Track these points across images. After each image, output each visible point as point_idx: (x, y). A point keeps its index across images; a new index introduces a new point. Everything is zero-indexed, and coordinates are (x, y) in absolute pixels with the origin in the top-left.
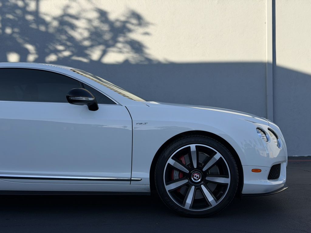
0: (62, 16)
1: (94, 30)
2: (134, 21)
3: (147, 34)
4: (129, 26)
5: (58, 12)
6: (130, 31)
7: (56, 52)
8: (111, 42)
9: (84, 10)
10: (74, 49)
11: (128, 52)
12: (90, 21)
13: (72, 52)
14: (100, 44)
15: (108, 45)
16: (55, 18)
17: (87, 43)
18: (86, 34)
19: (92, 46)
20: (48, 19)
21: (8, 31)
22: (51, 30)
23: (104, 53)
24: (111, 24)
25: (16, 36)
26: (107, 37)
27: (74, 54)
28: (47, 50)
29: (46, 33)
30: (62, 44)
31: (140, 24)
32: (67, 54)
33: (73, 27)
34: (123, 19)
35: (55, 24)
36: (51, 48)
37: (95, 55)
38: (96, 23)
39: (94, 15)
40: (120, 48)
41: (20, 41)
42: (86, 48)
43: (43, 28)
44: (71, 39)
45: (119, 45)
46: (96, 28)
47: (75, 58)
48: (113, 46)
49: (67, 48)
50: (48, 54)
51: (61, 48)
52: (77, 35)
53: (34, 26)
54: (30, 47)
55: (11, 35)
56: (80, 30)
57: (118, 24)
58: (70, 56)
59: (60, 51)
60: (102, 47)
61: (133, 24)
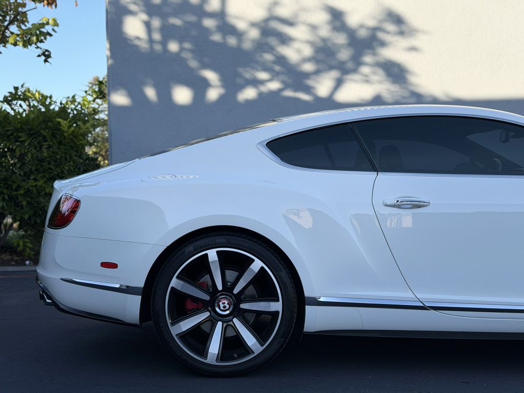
0: (267, 20)
1: (321, 44)
2: (391, 27)
3: (413, 49)
4: (381, 35)
5: (259, 14)
6: (383, 44)
7: (256, 83)
8: (350, 65)
9: (305, 10)
10: (285, 78)
11: (380, 82)
12: (313, 28)
13: (283, 82)
14: (331, 68)
15: (345, 71)
16: (253, 25)
17: (308, 67)
18: (308, 51)
19: (317, 72)
20: (241, 25)
21: (173, 47)
22: (247, 45)
23: (339, 83)
24: (351, 34)
25: (186, 55)
26: (344, 55)
27: (286, 86)
28: (239, 81)
29: (239, 50)
30: (266, 69)
31: (401, 33)
32: (274, 86)
33: (285, 40)
34: (371, 23)
35: (254, 34)
36: (248, 76)
37: (323, 87)
38: (325, 32)
39: (321, 18)
40: (366, 76)
41: (193, 64)
42: (307, 75)
43: (232, 41)
44: (281, 60)
45: (365, 70)
46: (324, 40)
47: (289, 93)
48: (355, 71)
49: (275, 75)
50: (241, 87)
51: (263, 76)
52: (291, 53)
53: (217, 38)
54: (211, 76)
55: (177, 55)
56: (296, 45)
57: (363, 33)
58: (281, 90)
59: (262, 82)
60: (334, 74)
61: (388, 33)
